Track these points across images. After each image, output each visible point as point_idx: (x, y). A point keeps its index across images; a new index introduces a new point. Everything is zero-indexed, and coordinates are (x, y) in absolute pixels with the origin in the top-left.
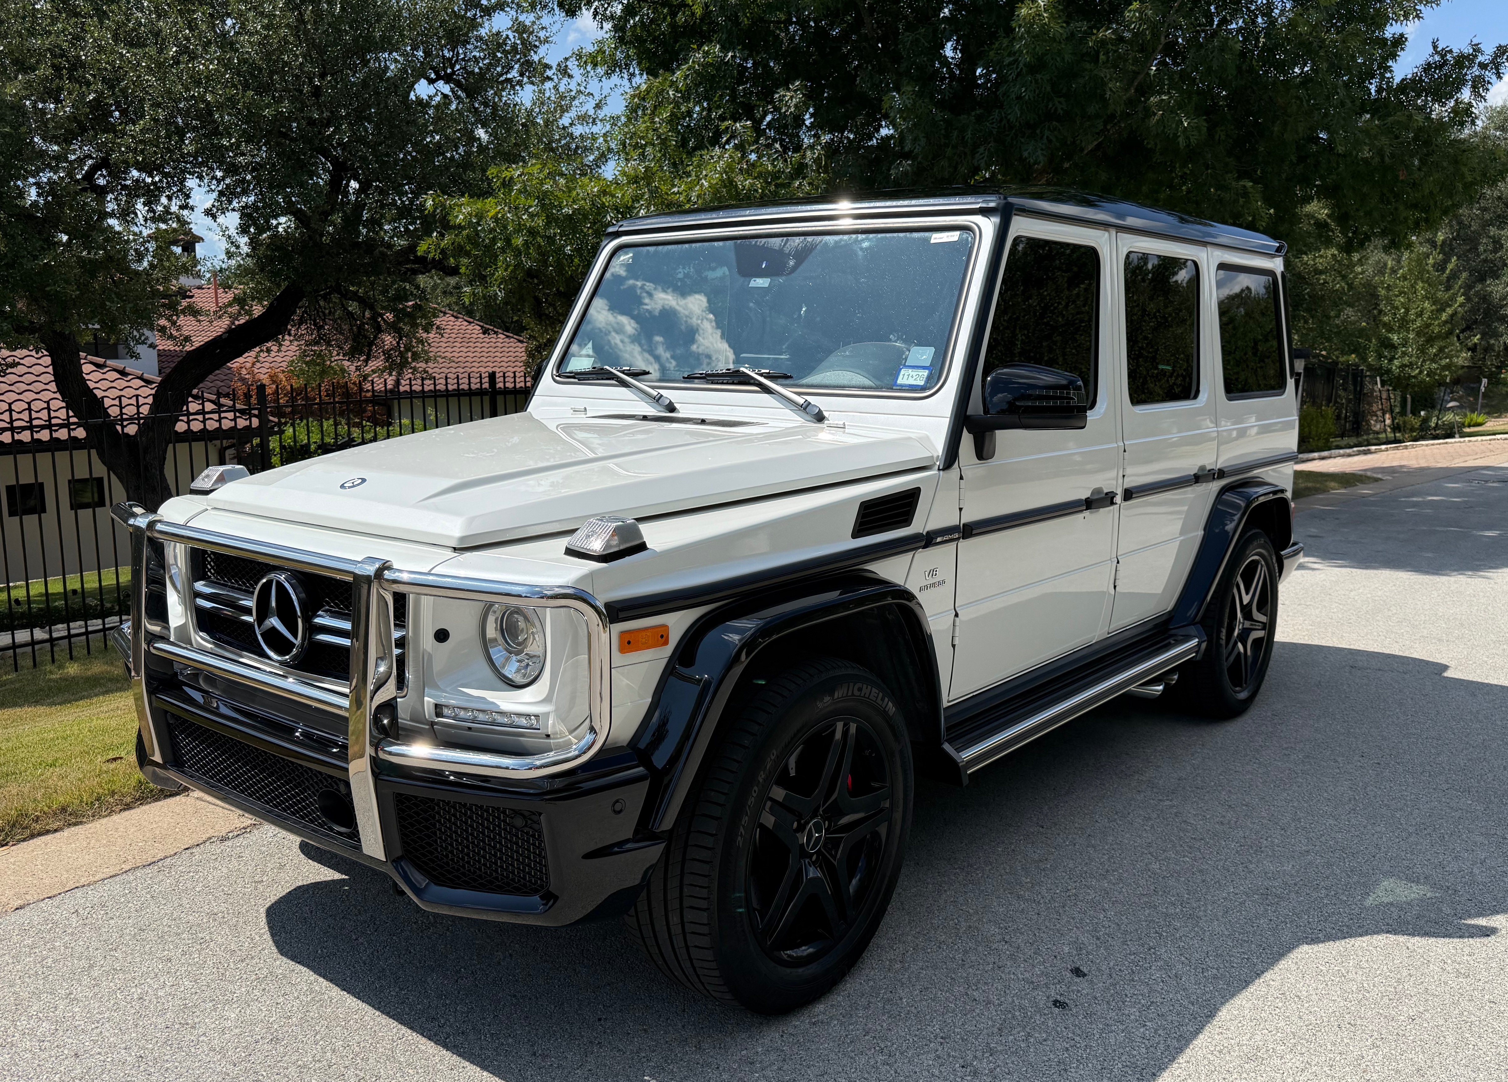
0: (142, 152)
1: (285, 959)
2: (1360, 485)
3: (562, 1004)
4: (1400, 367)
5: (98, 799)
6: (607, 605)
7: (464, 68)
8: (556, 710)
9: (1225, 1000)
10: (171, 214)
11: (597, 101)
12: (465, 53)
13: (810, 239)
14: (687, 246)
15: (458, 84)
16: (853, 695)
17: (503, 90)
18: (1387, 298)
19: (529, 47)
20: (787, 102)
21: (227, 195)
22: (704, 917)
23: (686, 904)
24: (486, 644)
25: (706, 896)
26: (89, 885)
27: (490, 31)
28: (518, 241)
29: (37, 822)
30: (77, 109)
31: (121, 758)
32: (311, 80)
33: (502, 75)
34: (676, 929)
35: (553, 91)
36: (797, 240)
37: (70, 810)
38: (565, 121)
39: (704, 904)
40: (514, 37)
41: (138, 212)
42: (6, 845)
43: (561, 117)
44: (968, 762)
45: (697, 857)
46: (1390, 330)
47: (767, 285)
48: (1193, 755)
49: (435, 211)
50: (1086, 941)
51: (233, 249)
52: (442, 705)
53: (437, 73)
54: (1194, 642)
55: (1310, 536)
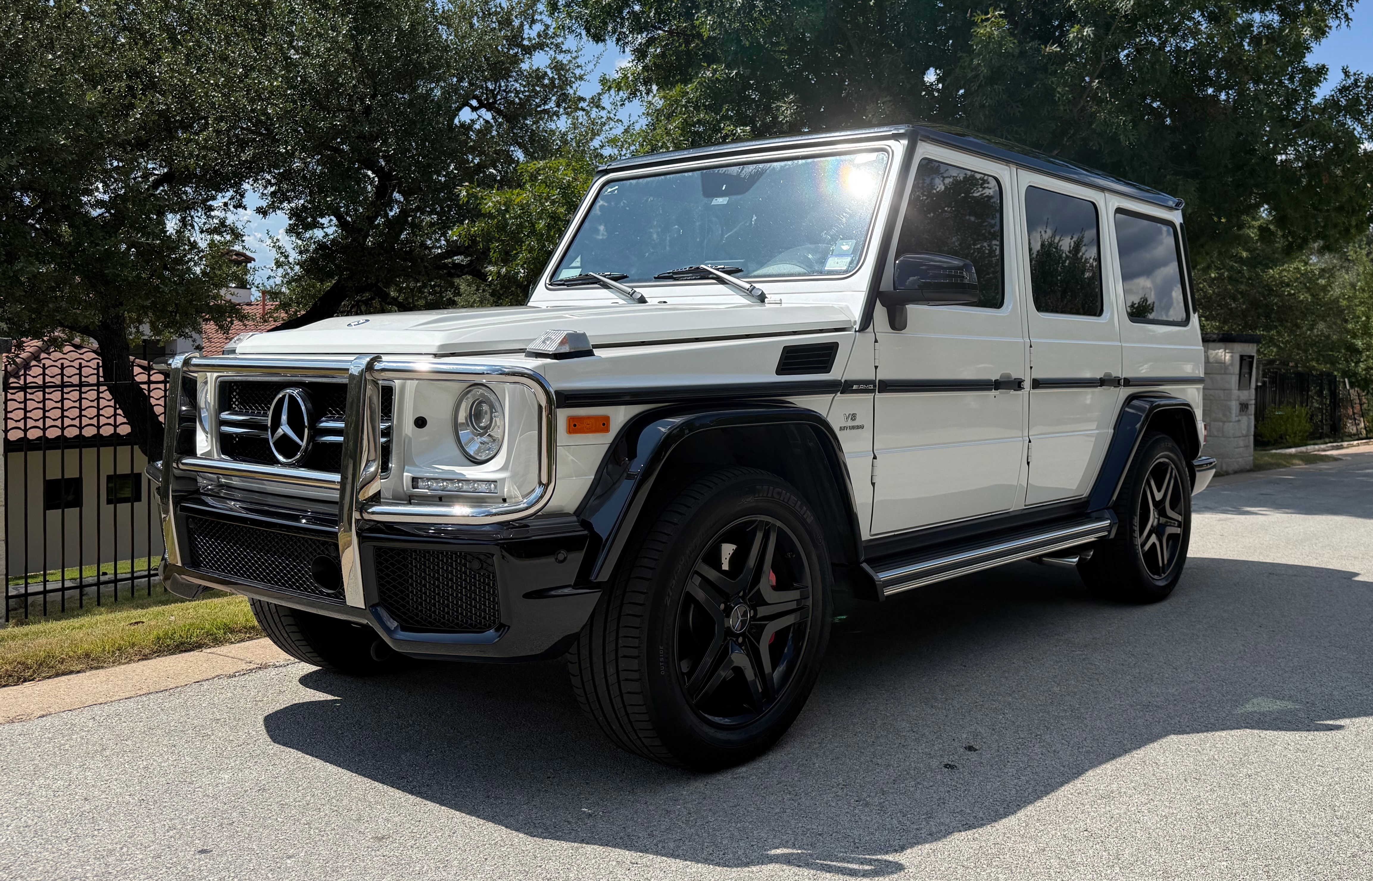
0: (204, 157)
1: (277, 745)
2: (1321, 463)
3: (518, 769)
4: (1365, 370)
5: (119, 649)
6: (557, 393)
7: (505, 98)
8: (512, 477)
9: (1093, 766)
10: (226, 226)
11: (626, 127)
12: (507, 86)
13: (761, 166)
14: (663, 177)
15: (499, 112)
16: (772, 496)
17: (542, 119)
18: (1348, 307)
19: (566, 83)
20: (783, 112)
21: (279, 198)
22: (635, 664)
23: (620, 654)
24: (456, 427)
25: (637, 645)
26: (106, 703)
27: (530, 68)
28: (542, 224)
29: (62, 663)
30: (147, 116)
31: (143, 622)
32: (362, 101)
33: (540, 106)
34: (612, 679)
35: (585, 117)
36: (751, 167)
37: (93, 656)
38: (596, 143)
39: (634, 652)
40: (552, 73)
41: (195, 224)
42: (33, 680)
43: (592, 139)
44: (884, 581)
45: (631, 613)
46: (1355, 336)
47: (725, 203)
48: (1110, 624)
49: (468, 202)
50: (983, 731)
51: (282, 259)
52: (418, 478)
53: (479, 101)
54: (1107, 523)
55: (1262, 494)
